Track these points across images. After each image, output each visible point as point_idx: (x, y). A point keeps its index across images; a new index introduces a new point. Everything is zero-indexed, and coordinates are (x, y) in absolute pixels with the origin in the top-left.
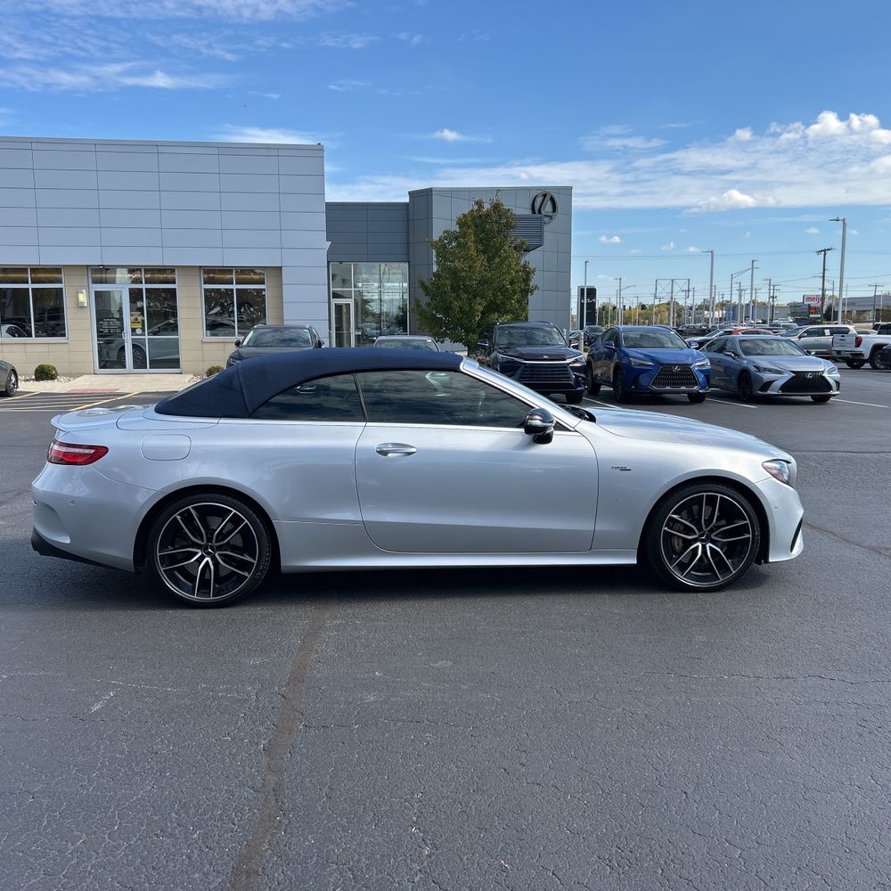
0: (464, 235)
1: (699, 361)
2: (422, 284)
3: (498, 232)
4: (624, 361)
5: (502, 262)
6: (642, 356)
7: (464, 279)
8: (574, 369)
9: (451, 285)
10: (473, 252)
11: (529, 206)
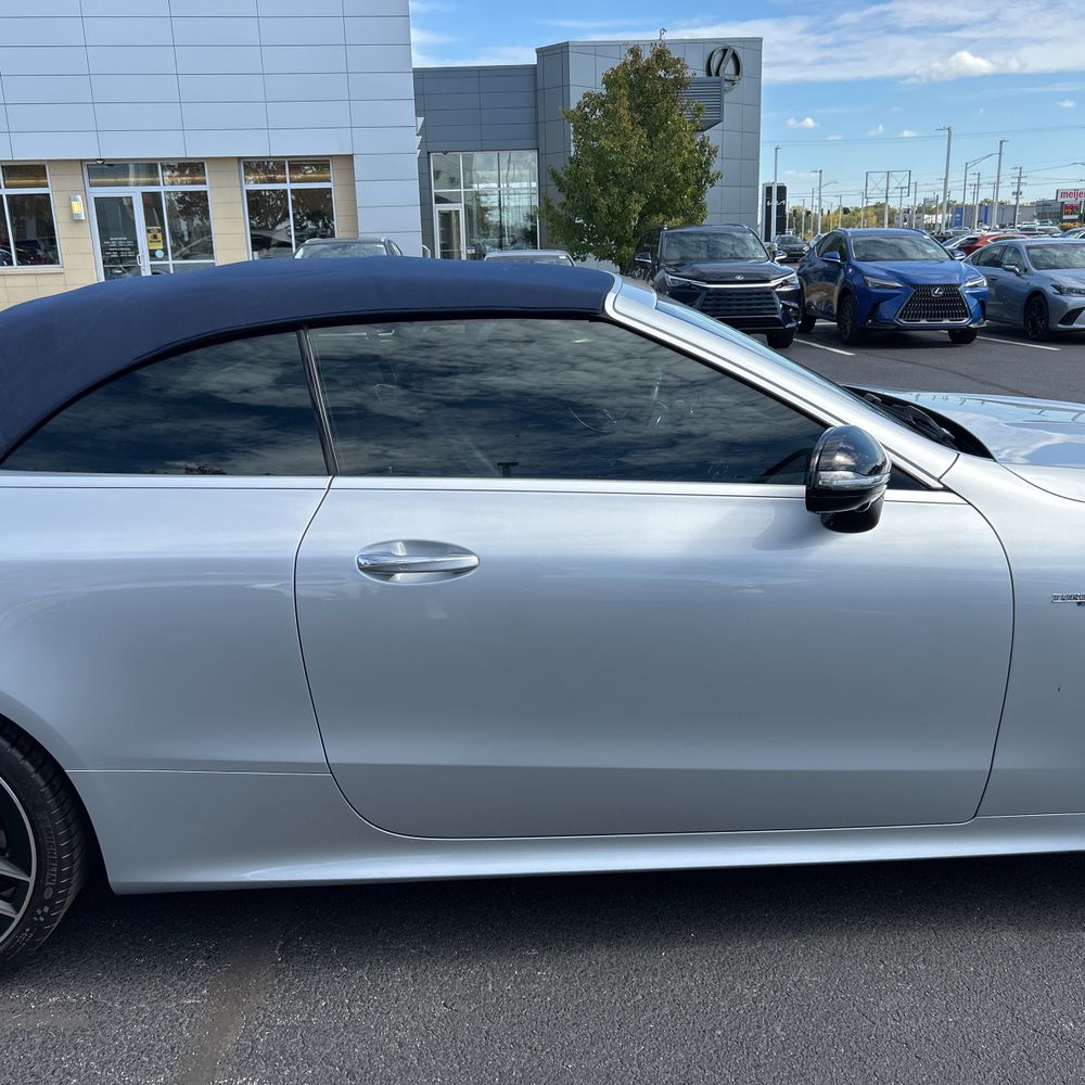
0: (613, 99)
1: (971, 280)
2: (554, 174)
3: (663, 93)
4: (856, 282)
5: (670, 138)
6: (883, 274)
7: (613, 164)
8: (782, 295)
9: (595, 174)
10: (626, 125)
11: (703, 66)
